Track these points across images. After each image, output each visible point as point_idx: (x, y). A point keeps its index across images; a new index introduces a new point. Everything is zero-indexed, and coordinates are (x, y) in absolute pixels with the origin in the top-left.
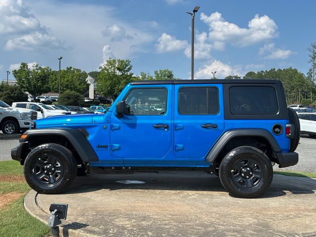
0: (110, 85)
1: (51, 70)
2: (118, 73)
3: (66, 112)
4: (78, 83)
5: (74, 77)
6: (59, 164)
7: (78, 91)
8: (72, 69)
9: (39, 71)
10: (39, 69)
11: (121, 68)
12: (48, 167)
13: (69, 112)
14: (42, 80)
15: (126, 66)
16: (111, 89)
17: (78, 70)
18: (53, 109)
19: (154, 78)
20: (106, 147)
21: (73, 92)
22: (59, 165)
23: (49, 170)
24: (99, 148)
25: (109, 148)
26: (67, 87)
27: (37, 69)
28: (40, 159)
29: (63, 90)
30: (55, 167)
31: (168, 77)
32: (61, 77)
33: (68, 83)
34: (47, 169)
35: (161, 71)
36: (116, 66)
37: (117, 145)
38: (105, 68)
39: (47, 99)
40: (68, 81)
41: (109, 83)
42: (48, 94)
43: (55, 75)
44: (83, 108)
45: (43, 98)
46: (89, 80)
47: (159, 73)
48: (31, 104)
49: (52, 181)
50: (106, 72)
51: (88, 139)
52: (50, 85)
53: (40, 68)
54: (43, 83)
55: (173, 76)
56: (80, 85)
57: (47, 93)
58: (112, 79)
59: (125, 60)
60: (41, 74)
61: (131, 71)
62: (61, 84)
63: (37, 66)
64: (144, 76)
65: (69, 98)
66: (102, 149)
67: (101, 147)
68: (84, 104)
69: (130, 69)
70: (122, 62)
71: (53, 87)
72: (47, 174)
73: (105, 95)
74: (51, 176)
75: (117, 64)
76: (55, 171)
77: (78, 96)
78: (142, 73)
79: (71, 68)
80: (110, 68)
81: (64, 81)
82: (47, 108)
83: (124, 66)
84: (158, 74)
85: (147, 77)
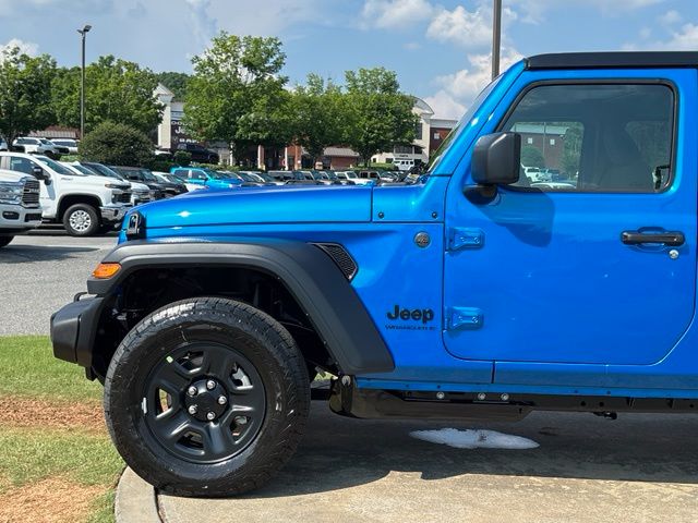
0: (223, 110)
1: (54, 64)
2: (246, 77)
3: (118, 182)
4: (135, 101)
5: (123, 85)
6: (244, 379)
7: (136, 124)
8: (114, 63)
9: (22, 67)
10: (22, 60)
11: (254, 61)
12: (202, 391)
13: (126, 182)
14: (31, 91)
15: (270, 54)
16: (226, 119)
17: (132, 67)
18: (76, 174)
19: (344, 91)
20: (426, 316)
21: (120, 128)
22: (246, 385)
23: (207, 402)
24: (399, 322)
25: (437, 322)
26: (103, 110)
27: (16, 62)
28: (170, 359)
29: (91, 120)
30: (227, 393)
31: (385, 88)
32: (86, 84)
33: (105, 101)
34: (198, 399)
35: (363, 72)
36: (241, 55)
37: (472, 311)
38: (210, 60)
39: (44, 147)
40: (105, 95)
41: (219, 104)
42: (47, 133)
43: (69, 77)
44: (155, 173)
45: (34, 142)
46: (161, 93)
47: (357, 77)
48: (13, 158)
49: (218, 446)
50: (212, 71)
51: (355, 284)
52: (56, 105)
53: (25, 58)
54: (34, 101)
55: (397, 87)
56: (138, 106)
57: (43, 128)
58: (229, 94)
59: (265, 38)
60: (26, 76)
61: (282, 73)
62: (85, 105)
63: (15, 53)
64: (316, 84)
65: (110, 145)
66: (411, 322)
67: (405, 315)
68: (151, 162)
69: (278, 65)
70: (258, 42)
71: (65, 110)
72: (200, 419)
73: (210, 137)
74: (212, 425)
75: (244, 49)
76: (227, 406)
77: (136, 139)
78: (312, 77)
79: (111, 58)
80: (222, 61)
81: (94, 95)
82: (60, 170)
83: (261, 57)
84: (355, 81)
85: (325, 88)
